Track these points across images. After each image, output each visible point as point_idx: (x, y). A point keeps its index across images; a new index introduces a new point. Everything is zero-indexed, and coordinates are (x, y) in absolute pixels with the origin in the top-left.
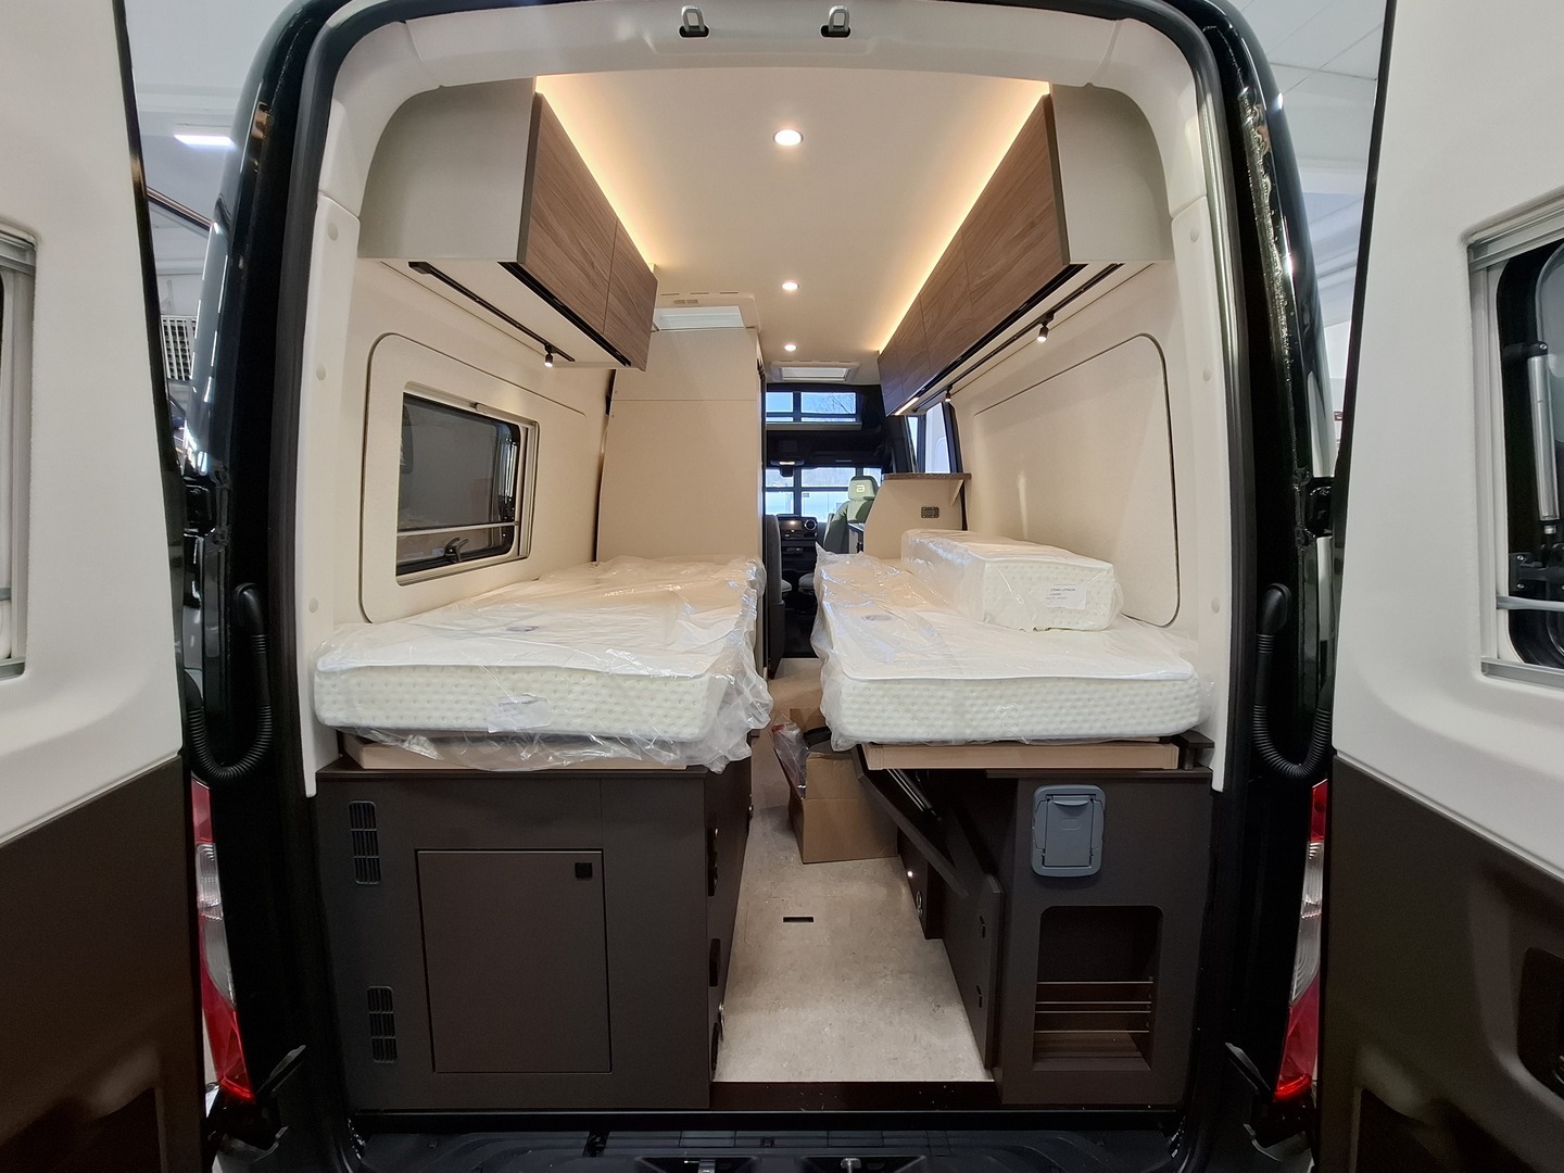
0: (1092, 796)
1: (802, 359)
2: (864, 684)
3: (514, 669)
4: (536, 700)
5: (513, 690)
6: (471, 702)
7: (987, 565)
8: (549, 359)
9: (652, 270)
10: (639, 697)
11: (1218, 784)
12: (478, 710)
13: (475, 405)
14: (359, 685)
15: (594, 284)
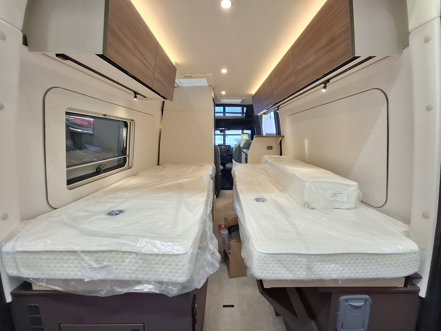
0: (366, 301)
1: (227, 96)
2: (264, 255)
3: (96, 252)
4: (107, 266)
5: (96, 261)
6: (76, 267)
7: (307, 183)
8: (135, 97)
9: (174, 64)
10: (157, 264)
11: (423, 294)
12: (79, 271)
13: (105, 115)
14: (22, 259)
15: (147, 68)
